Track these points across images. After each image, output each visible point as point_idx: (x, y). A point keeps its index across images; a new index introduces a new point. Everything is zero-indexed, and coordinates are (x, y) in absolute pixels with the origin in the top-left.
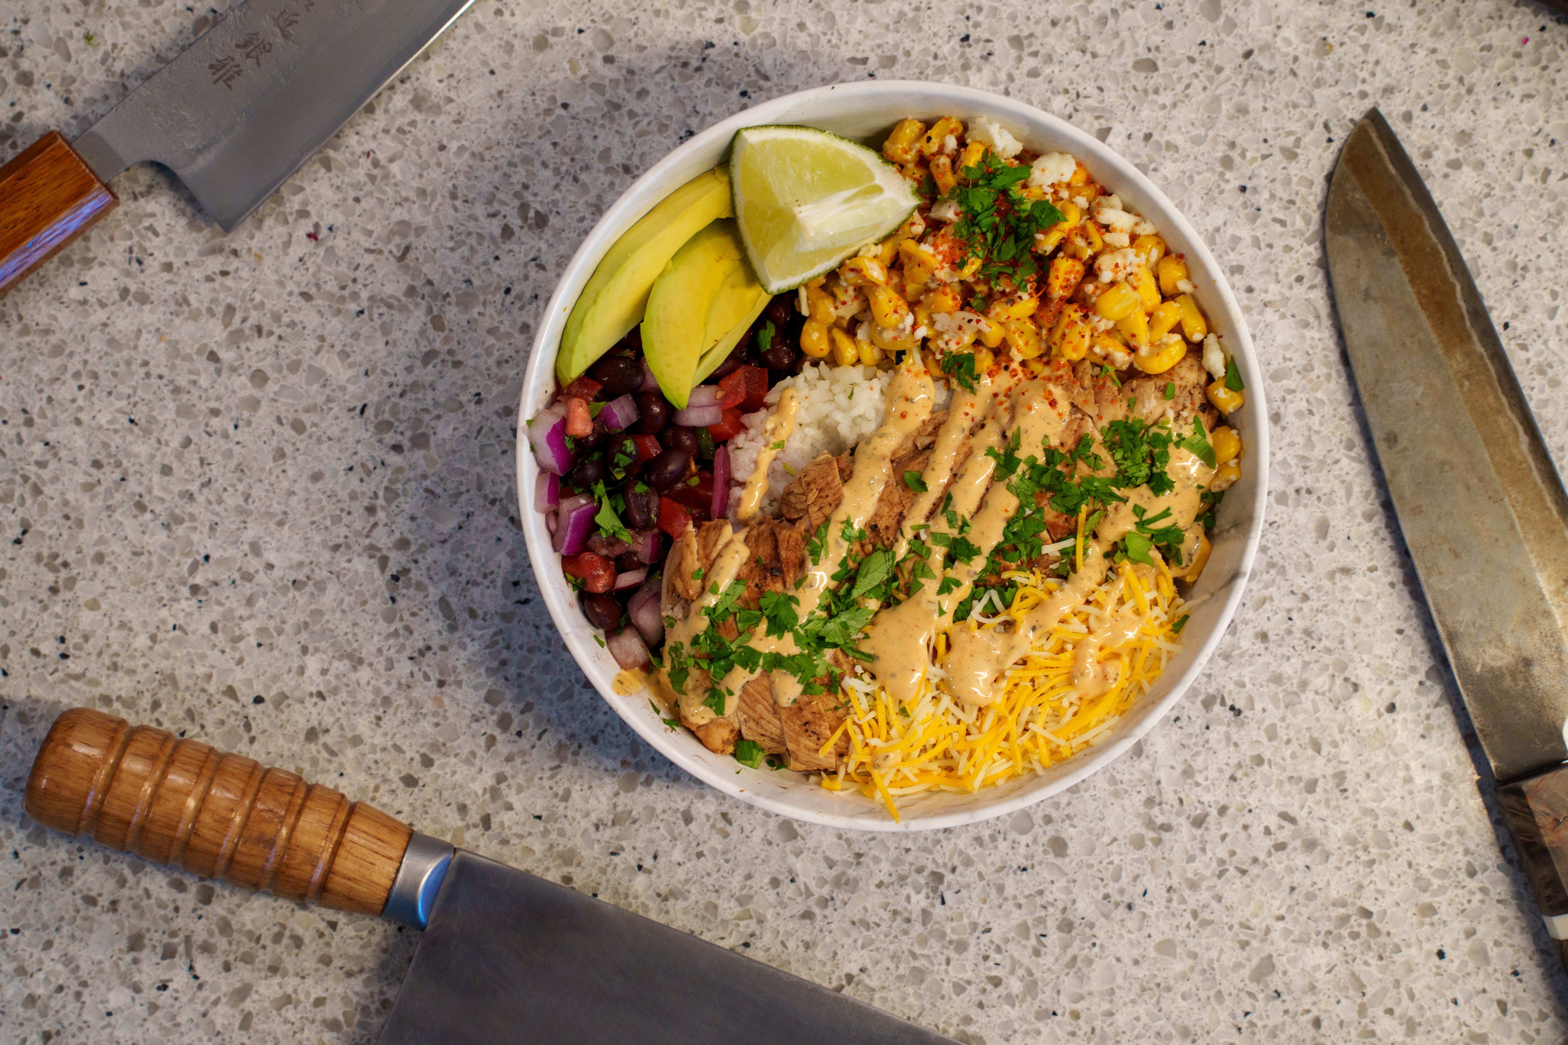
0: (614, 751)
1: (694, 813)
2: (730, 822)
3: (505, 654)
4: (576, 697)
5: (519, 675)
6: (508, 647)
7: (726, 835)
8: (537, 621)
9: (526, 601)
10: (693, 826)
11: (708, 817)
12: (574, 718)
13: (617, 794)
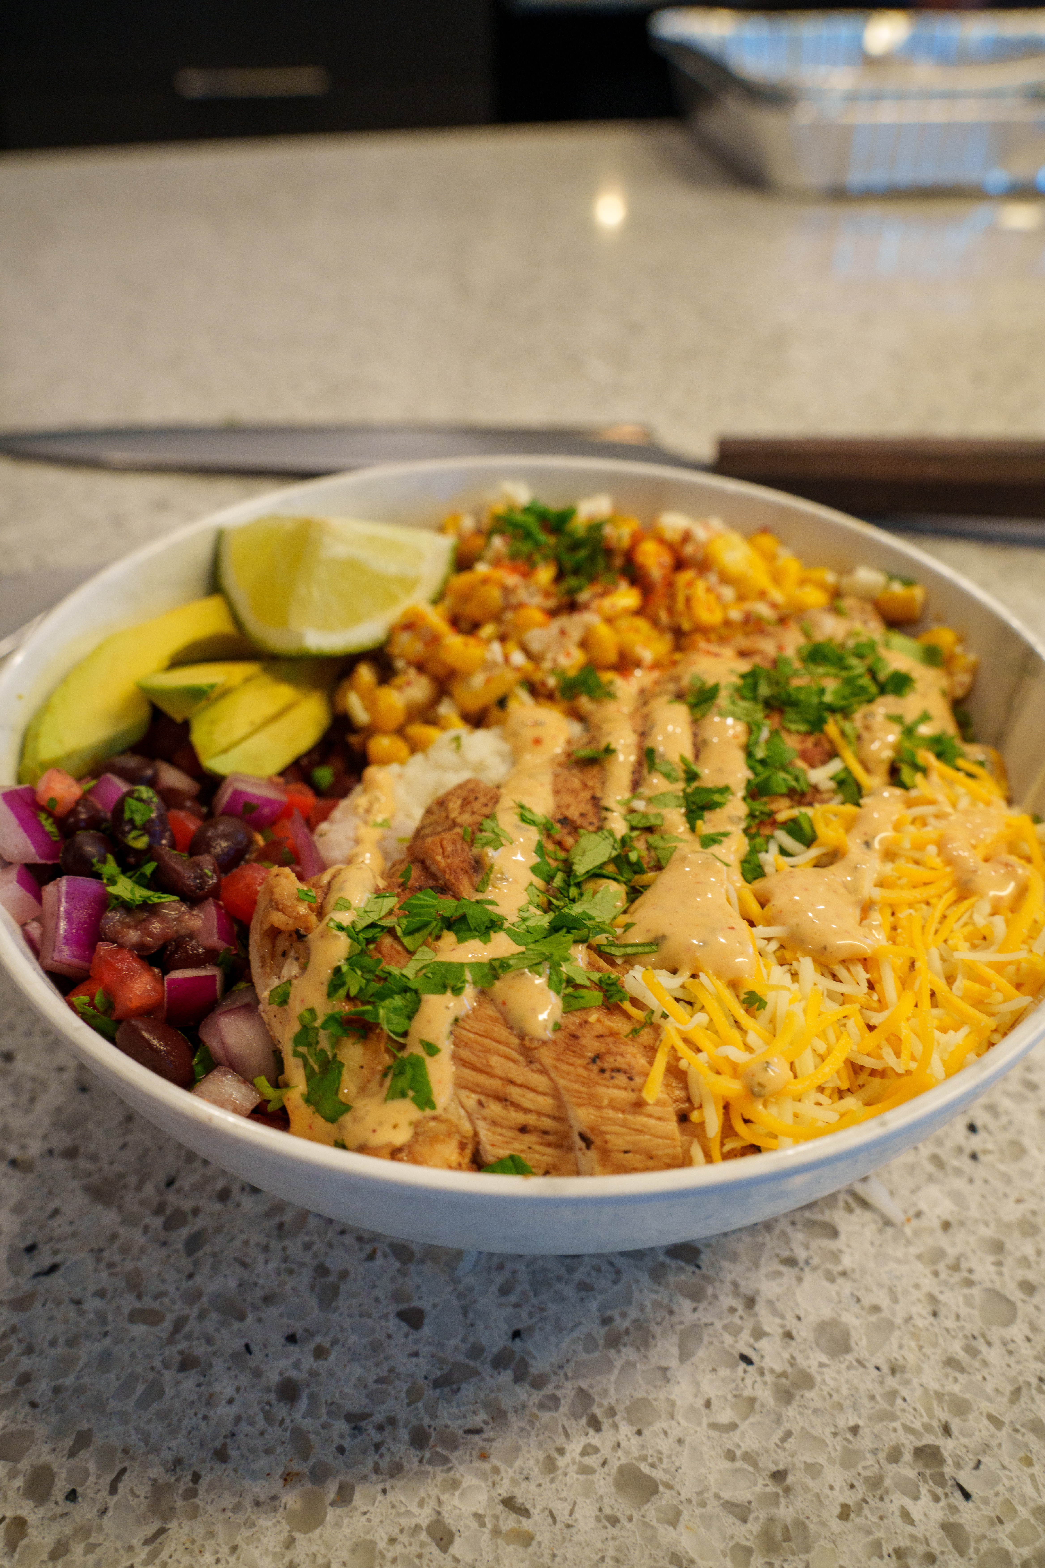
0: (262, 1463)
1: (450, 1521)
2: (525, 1512)
3: (26, 1364)
4: (169, 1392)
5: (57, 1390)
6: (30, 1350)
7: (526, 1539)
8: (77, 1293)
9: (53, 1269)
10: (458, 1548)
11: (479, 1517)
12: (173, 1431)
13: (290, 1543)
